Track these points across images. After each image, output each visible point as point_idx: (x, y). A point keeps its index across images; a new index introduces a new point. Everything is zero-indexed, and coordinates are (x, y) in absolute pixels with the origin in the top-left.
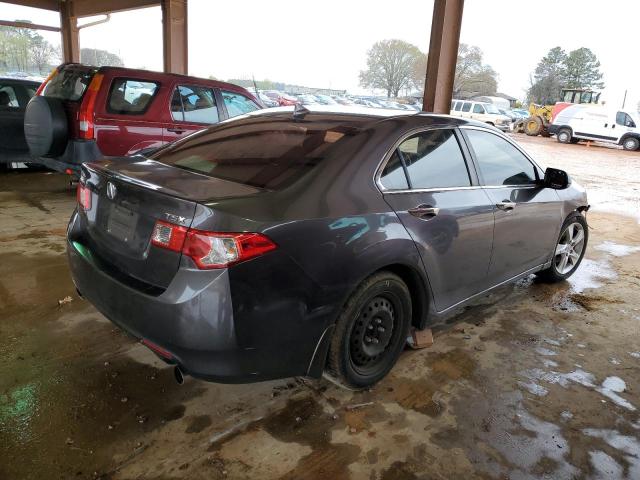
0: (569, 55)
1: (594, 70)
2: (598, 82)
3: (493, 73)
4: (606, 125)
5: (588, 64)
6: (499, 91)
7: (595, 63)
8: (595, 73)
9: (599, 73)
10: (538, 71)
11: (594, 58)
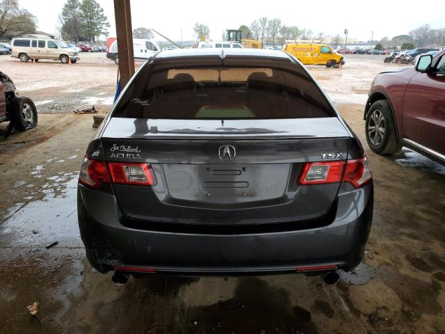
0: (82, 3)
1: (101, 14)
2: (105, 22)
3: (30, 15)
4: (142, 51)
5: (96, 9)
6: (37, 30)
7: (99, 9)
8: (102, 16)
9: (105, 16)
10: (64, 14)
11: (98, 5)
